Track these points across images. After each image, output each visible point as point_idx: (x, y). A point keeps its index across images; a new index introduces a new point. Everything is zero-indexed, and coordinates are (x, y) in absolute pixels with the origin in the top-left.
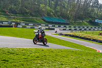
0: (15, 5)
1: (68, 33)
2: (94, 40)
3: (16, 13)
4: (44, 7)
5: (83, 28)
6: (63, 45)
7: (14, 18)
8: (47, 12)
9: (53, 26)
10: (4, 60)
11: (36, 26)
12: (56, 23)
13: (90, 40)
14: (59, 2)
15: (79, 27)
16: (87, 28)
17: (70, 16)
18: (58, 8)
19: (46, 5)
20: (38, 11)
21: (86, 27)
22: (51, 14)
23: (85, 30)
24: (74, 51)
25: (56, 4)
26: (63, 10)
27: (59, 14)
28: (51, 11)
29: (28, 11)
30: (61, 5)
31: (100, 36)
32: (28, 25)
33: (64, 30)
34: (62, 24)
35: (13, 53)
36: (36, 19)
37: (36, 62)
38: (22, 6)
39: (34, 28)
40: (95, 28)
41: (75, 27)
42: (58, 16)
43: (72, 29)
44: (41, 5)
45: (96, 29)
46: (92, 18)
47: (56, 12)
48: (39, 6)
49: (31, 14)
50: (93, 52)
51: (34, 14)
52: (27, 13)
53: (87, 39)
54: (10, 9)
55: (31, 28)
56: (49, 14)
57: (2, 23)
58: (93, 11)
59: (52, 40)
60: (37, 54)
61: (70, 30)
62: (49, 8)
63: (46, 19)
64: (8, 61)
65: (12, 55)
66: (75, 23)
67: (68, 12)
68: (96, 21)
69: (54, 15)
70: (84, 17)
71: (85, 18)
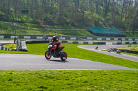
0: (51, 13)
1: (124, 49)
3: (53, 24)
4: (89, 14)
6: (119, 64)
7: (51, 31)
8: (95, 21)
9: (103, 40)
10: (41, 87)
11: (80, 40)
12: (107, 35)
14: (110, 7)
17: (126, 25)
18: (110, 14)
19: (92, 11)
20: (82, 20)
22: (101, 23)
24: (135, 72)
25: (107, 10)
26: (117, 16)
27: (111, 22)
28: (99, 19)
29: (68, 21)
30: (113, 10)
32: (69, 39)
33: (118, 44)
34: (116, 36)
35: (53, 78)
36: (80, 31)
38: (61, 15)
39: (77, 43)
41: (133, 40)
42: (110, 26)
43: (130, 42)
44: (86, 12)
47: (107, 20)
48: (83, 13)
49: (73, 25)
51: (76, 24)
52: (67, 23)
54: (45, 19)
55: (74, 43)
56: (97, 24)
57: (35, 38)
59: (104, 58)
60: (85, 78)
61: (127, 43)
62: (97, 16)
63: (94, 31)
64: (46, 88)
65: (51, 80)
66: (133, 33)
67: (124, 20)
69: (104, 24)
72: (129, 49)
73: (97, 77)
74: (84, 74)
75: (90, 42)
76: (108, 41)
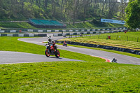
2: (101, 47)
4: (29, 6)
5: (86, 30)
8: (35, 12)
9: (43, 32)
11: (20, 32)
12: (48, 27)
13: (95, 46)
15: (80, 30)
16: (91, 30)
17: (66, 16)
18: (50, 5)
19: (32, 2)
20: (22, 12)
21: (89, 30)
22: (41, 14)
23: (88, 33)
25: (46, 1)
26: (57, 8)
27: (51, 14)
28: (40, 11)
29: (7, 13)
31: (109, 40)
32: (9, 32)
33: (59, 35)
34: (56, 27)
36: (20, 23)
37: (23, 82)
39: (17, 36)
40: (101, 30)
41: (74, 31)
42: (51, 18)
43: (71, 33)
44: (26, 4)
45: (102, 32)
46: (96, 16)
47: (47, 12)
48: (23, 4)
49: (12, 17)
50: (100, 63)
51: (16, 16)
52: (6, 16)
53: (91, 46)
55: (13, 36)
56: (37, 16)
58: (97, 7)
60: (24, 72)
61: (67, 34)
62: (37, 7)
63: (34, 23)
66: (73, 24)
67: (64, 11)
68: (102, 20)
69: (45, 16)
70: (86, 15)
71: (87, 17)
72: (70, 40)
73: (37, 70)
74: (24, 67)
75: (31, 34)
76: (49, 33)
